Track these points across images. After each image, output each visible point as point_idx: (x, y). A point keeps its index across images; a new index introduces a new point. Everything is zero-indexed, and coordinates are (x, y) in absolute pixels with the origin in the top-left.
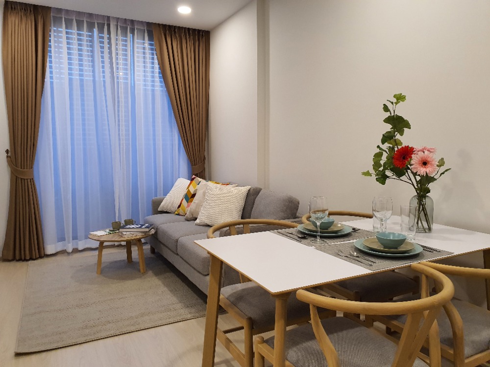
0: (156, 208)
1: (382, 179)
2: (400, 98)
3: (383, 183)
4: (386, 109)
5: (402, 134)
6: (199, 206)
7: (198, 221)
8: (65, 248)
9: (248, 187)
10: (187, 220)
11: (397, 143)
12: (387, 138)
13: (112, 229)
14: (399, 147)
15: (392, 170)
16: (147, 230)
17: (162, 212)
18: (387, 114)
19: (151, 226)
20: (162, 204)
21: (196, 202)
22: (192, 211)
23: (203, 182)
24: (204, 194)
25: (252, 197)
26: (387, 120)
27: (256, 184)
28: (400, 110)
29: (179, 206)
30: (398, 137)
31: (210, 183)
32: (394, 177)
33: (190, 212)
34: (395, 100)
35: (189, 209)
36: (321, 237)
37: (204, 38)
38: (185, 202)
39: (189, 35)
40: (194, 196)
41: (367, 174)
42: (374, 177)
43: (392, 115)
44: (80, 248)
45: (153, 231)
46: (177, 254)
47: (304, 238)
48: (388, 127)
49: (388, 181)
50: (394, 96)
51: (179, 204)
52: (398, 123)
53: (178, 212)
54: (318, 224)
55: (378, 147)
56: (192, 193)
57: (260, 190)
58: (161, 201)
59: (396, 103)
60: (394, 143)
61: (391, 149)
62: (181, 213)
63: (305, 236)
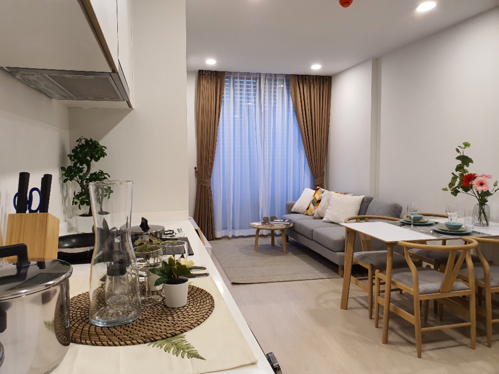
0: (289, 209)
1: (455, 192)
2: (467, 145)
3: (456, 195)
4: (458, 151)
5: (468, 166)
6: (325, 208)
7: (324, 219)
8: (226, 235)
9: (362, 197)
10: (315, 218)
11: (465, 171)
12: (459, 168)
13: (263, 221)
14: (467, 174)
15: (462, 187)
16: (289, 223)
17: (295, 213)
18: (459, 154)
19: (290, 221)
20: (294, 207)
21: (322, 206)
22: (319, 212)
23: (326, 192)
24: (328, 200)
25: (366, 204)
26: (458, 158)
27: (369, 195)
28: (467, 153)
29: (308, 209)
30: (465, 167)
31: (333, 193)
32: (464, 192)
33: (317, 213)
34: (463, 146)
35: (316, 210)
36: (414, 225)
37: (327, 82)
38: (312, 206)
39: (316, 81)
40: (319, 201)
41: (445, 189)
42: (450, 191)
43: (462, 155)
44: (236, 235)
45: (292, 225)
46: (313, 240)
47: (403, 225)
48: (459, 162)
49: (459, 194)
50: (464, 144)
51: (307, 207)
52: (465, 160)
53: (306, 213)
54: (412, 217)
55: (453, 173)
56: (318, 199)
57: (373, 198)
58: (292, 205)
59: (464, 148)
60: (463, 172)
61: (461, 175)
62: (309, 214)
63: (403, 224)
